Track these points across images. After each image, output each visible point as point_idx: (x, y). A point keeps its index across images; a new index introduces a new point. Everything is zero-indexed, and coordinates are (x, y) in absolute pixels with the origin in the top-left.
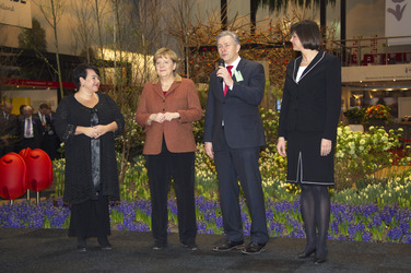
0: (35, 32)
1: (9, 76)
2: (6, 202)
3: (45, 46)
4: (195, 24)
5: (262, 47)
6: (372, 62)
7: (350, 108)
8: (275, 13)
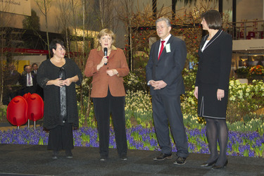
0: (33, 18)
1: (17, 47)
2: (15, 127)
3: (39, 27)
4: (135, 13)
5: (180, 27)
6: (254, 37)
7: (239, 67)
8: (188, 4)
